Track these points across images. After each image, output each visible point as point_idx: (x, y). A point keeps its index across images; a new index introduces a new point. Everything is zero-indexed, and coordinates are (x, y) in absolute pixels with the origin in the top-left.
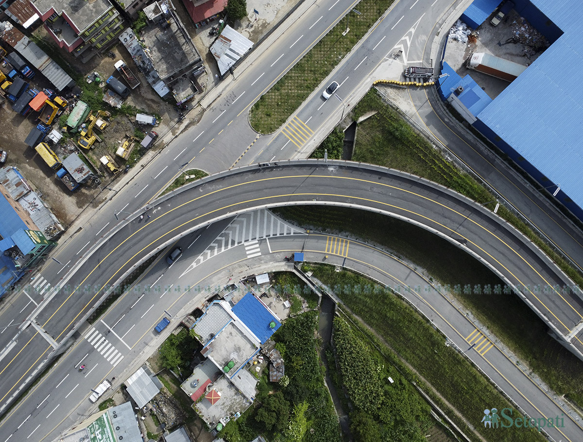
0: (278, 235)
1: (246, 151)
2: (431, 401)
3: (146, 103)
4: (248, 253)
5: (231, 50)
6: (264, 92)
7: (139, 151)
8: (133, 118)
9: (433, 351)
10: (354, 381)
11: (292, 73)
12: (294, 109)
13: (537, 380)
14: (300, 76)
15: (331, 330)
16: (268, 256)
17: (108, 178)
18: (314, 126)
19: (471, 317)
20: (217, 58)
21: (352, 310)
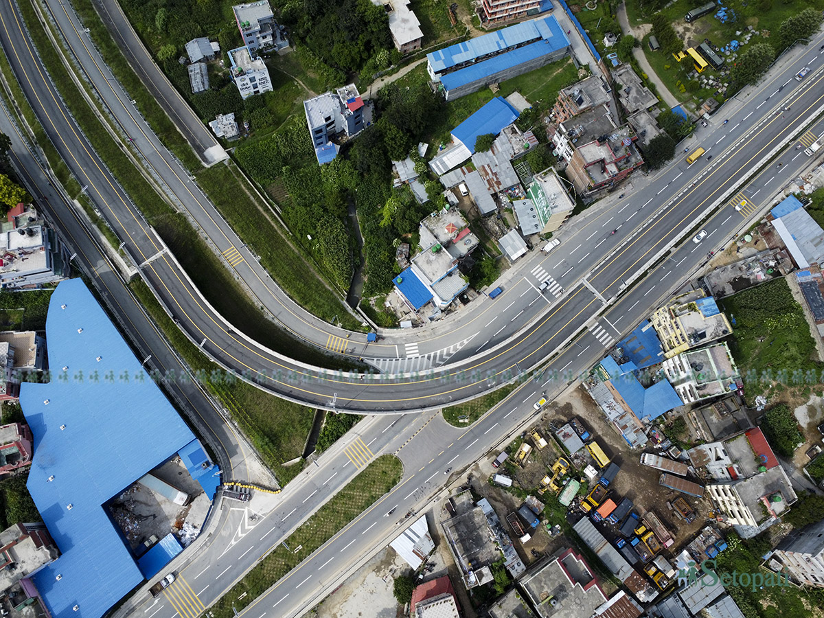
0: (388, 360)
1: (409, 440)
2: (279, 219)
3: (502, 498)
4: (417, 347)
5: (414, 541)
6: (387, 496)
7: (511, 452)
8: (516, 485)
9: (272, 254)
10: (340, 238)
11: (357, 512)
12: (360, 476)
13: (194, 225)
14: (349, 508)
15: (353, 282)
16: (398, 342)
17: (542, 428)
18: (343, 457)
19: (236, 276)
20: (429, 534)
21: (332, 294)
